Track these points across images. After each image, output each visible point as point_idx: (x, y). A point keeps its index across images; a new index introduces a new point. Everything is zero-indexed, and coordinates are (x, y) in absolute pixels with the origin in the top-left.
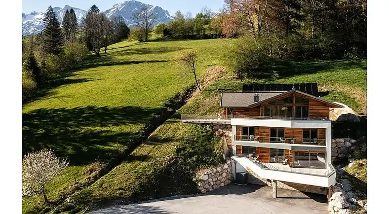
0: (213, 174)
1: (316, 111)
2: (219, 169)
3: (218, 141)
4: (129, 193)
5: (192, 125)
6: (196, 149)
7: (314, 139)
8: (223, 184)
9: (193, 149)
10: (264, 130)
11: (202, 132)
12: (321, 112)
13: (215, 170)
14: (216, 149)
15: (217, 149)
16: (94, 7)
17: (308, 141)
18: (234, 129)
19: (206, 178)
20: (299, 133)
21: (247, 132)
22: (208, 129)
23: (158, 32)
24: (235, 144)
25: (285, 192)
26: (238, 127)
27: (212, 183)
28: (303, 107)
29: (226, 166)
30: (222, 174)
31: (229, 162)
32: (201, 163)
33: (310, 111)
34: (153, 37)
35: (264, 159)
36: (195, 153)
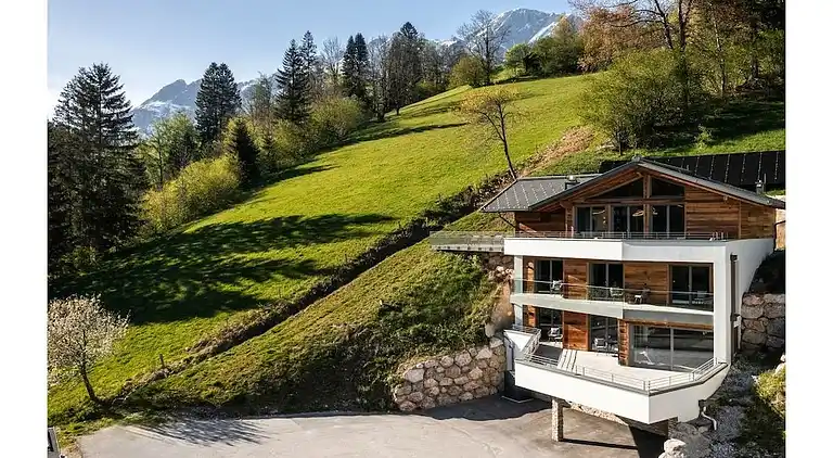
0: (440, 370)
1: (705, 218)
2: (463, 358)
3: (487, 292)
4: (228, 394)
5: (446, 254)
6: (428, 310)
7: (699, 293)
8: (468, 396)
9: (420, 308)
10: (574, 267)
11: (459, 272)
12: (718, 218)
13: (448, 360)
14: (474, 311)
15: (478, 311)
16: (408, 26)
17: (685, 298)
18: (518, 263)
19: (416, 376)
20: (661, 275)
21: (548, 272)
22: (474, 265)
23: (512, 64)
24: (521, 300)
25: (599, 428)
26: (526, 259)
27: (436, 391)
28: (671, 207)
29: (485, 353)
30: (469, 371)
31: (496, 343)
32: (424, 341)
33: (687, 217)
34: (503, 76)
35: (575, 341)
36: (419, 319)
